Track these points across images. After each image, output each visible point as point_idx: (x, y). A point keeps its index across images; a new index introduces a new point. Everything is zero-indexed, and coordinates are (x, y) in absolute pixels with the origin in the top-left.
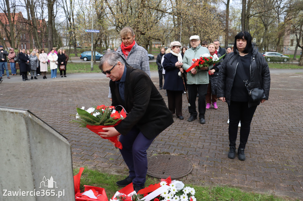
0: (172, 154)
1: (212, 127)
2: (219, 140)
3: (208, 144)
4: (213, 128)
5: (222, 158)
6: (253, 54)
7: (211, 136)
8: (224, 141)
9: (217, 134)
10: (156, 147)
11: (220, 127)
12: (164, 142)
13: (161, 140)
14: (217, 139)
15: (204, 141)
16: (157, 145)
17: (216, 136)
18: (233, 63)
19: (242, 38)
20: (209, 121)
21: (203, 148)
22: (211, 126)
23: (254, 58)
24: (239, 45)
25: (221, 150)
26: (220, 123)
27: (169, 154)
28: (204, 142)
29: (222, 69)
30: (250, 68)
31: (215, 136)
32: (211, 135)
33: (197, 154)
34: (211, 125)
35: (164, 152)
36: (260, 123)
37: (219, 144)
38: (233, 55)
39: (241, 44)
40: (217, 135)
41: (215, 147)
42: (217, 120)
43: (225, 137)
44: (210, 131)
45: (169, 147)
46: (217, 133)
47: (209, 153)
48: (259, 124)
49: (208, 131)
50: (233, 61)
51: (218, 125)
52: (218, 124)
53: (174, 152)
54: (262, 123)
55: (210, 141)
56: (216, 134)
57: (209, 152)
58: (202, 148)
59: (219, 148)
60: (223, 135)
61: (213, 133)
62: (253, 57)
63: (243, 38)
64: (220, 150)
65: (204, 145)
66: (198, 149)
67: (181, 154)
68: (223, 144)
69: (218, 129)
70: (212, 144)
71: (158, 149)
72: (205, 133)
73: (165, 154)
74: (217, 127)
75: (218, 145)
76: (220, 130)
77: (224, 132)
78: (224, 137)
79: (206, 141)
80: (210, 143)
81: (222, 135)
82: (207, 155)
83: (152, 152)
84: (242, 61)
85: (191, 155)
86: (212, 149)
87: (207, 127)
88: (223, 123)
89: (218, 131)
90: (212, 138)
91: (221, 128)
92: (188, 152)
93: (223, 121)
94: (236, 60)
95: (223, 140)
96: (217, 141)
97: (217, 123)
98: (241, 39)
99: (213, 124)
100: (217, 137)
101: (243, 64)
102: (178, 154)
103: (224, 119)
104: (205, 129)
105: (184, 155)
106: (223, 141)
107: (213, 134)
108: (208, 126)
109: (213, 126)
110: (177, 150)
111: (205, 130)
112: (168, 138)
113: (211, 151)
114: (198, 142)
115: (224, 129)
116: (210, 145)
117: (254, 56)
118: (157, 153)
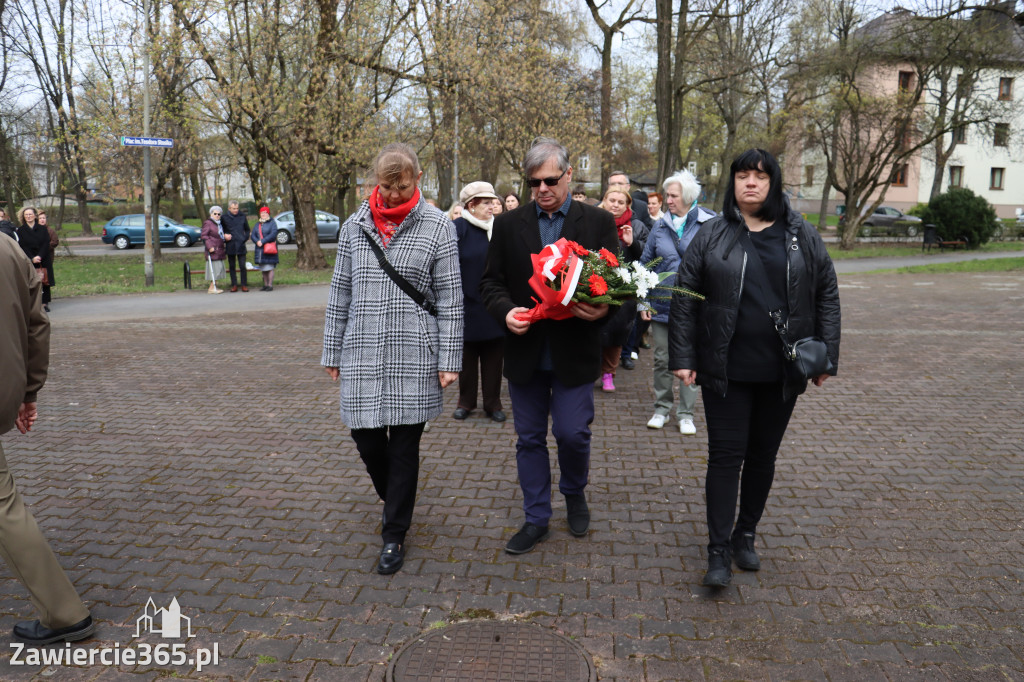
0: (505, 618)
1: (623, 489)
2: (665, 541)
3: (627, 561)
4: (627, 493)
5: (694, 619)
6: (790, 225)
7: (631, 526)
8: (681, 543)
9: (650, 517)
10: (435, 592)
11: (654, 486)
12: (463, 565)
13: (450, 555)
14: (656, 539)
15: (612, 550)
16: (439, 583)
17: (648, 525)
18: (731, 256)
19: (756, 168)
20: (607, 465)
21: (613, 582)
22: (617, 485)
23: (795, 239)
24: (746, 190)
25: (681, 586)
26: (649, 471)
27: (492, 616)
28: (612, 554)
29: (689, 274)
30: (786, 273)
31: (644, 523)
32: (630, 521)
33: (597, 610)
34: (618, 480)
35: (469, 610)
36: (784, 461)
37: (669, 557)
38: (723, 226)
39: (754, 186)
40: (651, 522)
41: (657, 571)
42: (634, 460)
43: (682, 526)
44: (622, 507)
45: (485, 585)
46: (649, 511)
47: (640, 599)
48: (782, 465)
49: (614, 507)
50: (729, 249)
51: (644, 480)
52: (642, 476)
53: (508, 607)
54: (790, 461)
55: (633, 549)
56: (644, 516)
57: (639, 594)
58: (608, 579)
59: (675, 575)
60: (671, 517)
61: (633, 513)
62: (793, 235)
63: (760, 166)
64: (677, 584)
65: (613, 568)
66: (595, 587)
67: (537, 614)
68: (681, 558)
69: (647, 497)
70: (643, 561)
71: (445, 599)
72: (605, 515)
73: (477, 616)
74: (640, 489)
75: (665, 563)
76: (657, 498)
77: (671, 507)
78: (677, 529)
79: (618, 548)
80: (636, 555)
81: (668, 520)
82: (635, 610)
83: (425, 613)
84: (758, 246)
85: (575, 614)
86: (650, 582)
87: (608, 489)
88: (658, 469)
89: (648, 502)
90: (636, 533)
91: (658, 489)
92: (561, 602)
93: (657, 464)
94: (740, 246)
95: (677, 540)
96: (656, 546)
97: (637, 472)
98: (751, 169)
99: (625, 477)
100: (653, 531)
101: (762, 258)
102: (527, 613)
103: (659, 453)
104: (601, 496)
105: (547, 615)
106: (678, 546)
107: (634, 518)
108: (608, 484)
109: (626, 484)
110: (519, 597)
111: (601, 504)
112: (475, 548)
113: (647, 590)
114: (589, 555)
115: (670, 495)
116: (636, 567)
117: (795, 232)
118: (444, 619)
